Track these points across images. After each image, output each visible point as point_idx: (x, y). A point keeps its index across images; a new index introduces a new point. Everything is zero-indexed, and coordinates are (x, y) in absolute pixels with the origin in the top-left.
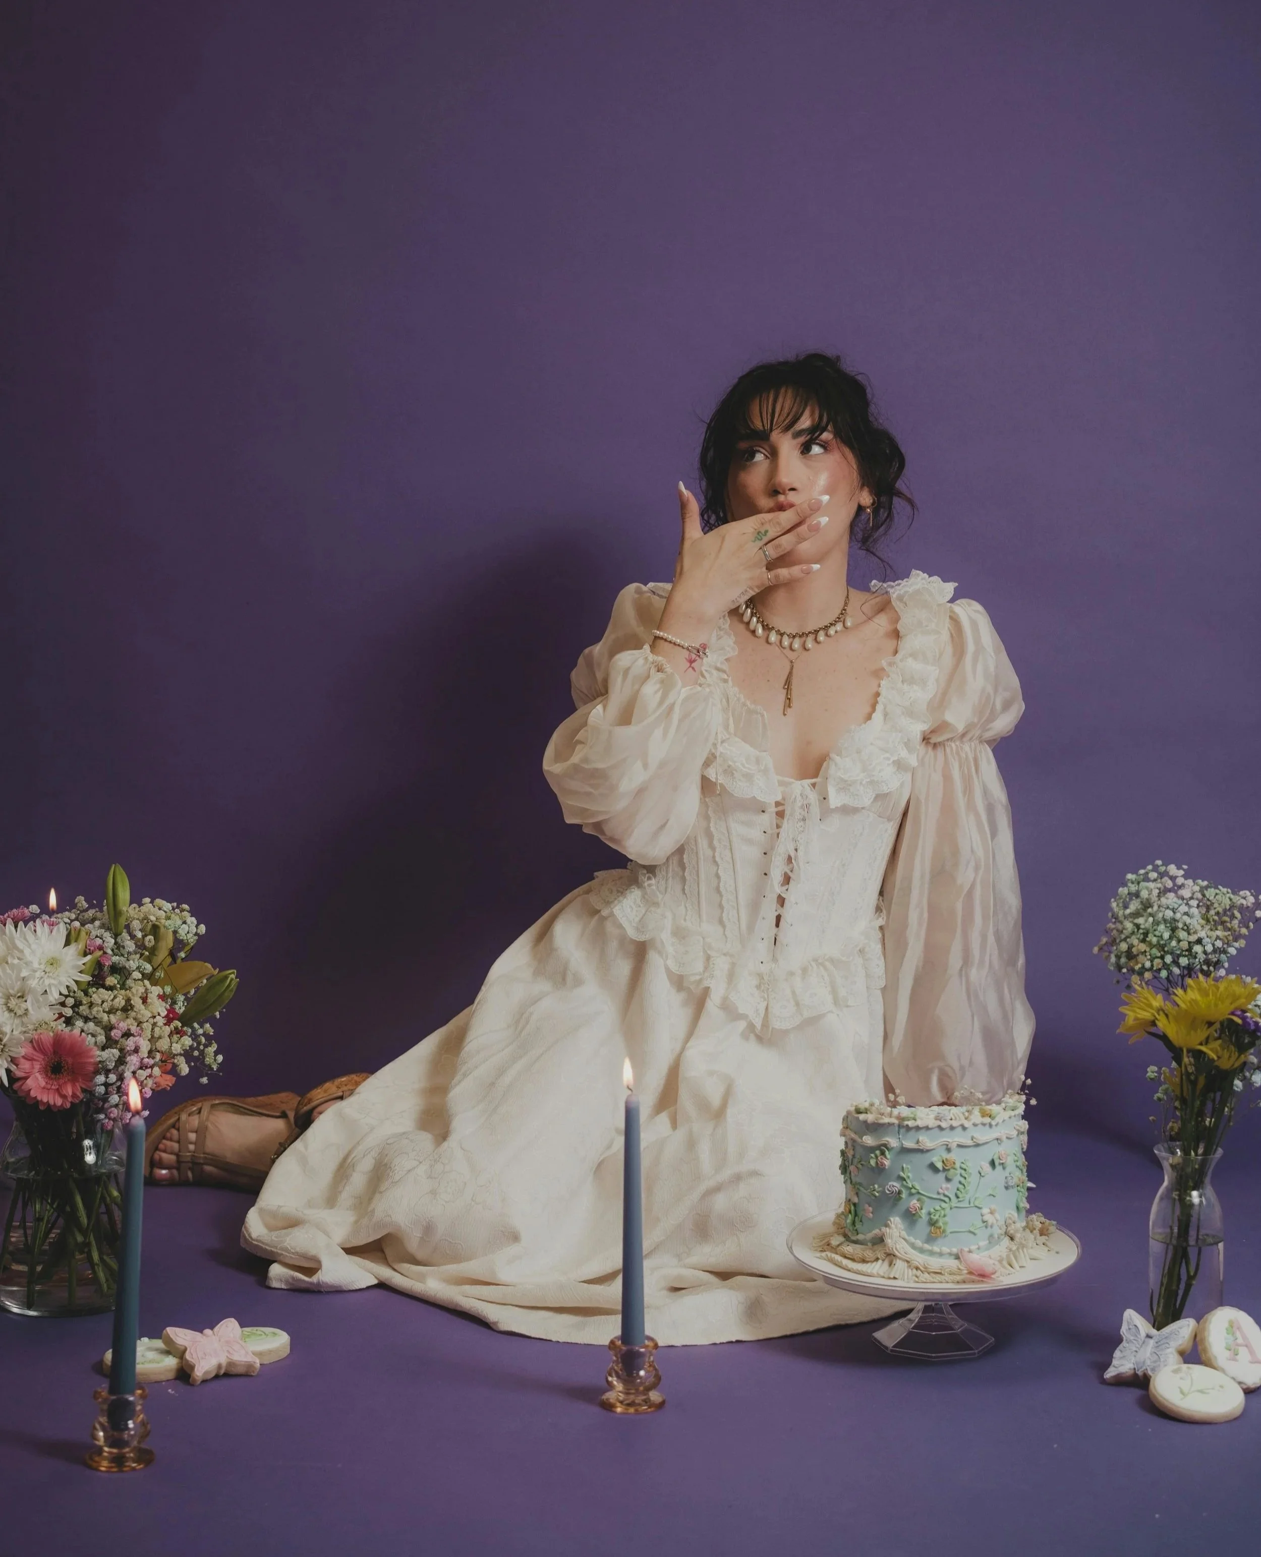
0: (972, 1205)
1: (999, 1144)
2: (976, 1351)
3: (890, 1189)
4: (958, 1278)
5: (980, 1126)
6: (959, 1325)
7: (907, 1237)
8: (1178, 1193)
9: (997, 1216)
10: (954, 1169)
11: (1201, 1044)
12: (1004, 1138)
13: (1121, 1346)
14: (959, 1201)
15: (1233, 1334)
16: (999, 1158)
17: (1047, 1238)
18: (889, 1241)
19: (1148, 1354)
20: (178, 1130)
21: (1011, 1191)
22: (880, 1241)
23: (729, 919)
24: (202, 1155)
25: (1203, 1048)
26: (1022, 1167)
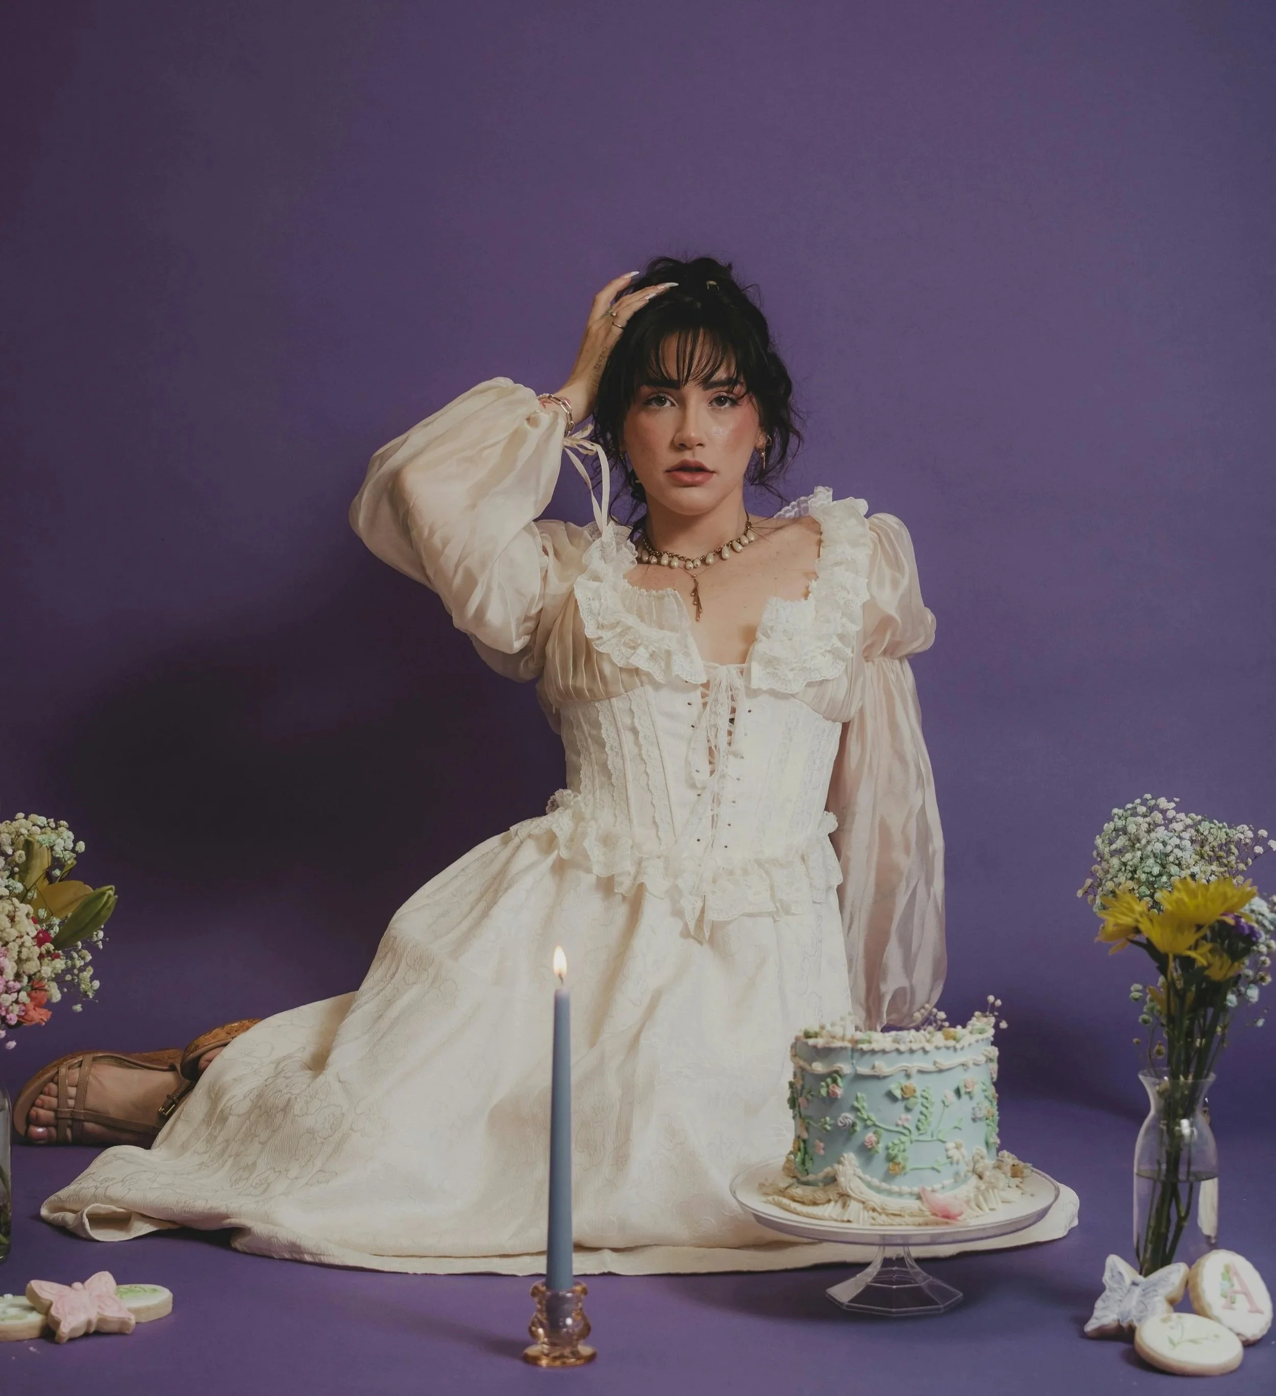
0: (935, 1138)
1: (965, 1070)
2: (941, 1306)
3: (843, 1121)
4: (920, 1220)
5: (943, 1050)
6: (922, 1279)
7: (861, 1175)
8: (1165, 1122)
9: (963, 1150)
10: (915, 1097)
11: (1190, 949)
12: (970, 1064)
13: (1103, 1296)
14: (921, 1134)
15: (1230, 1280)
16: (965, 1086)
17: (1020, 1180)
18: (841, 1179)
19: (1134, 1303)
20: (57, 1084)
21: (979, 1123)
22: (832, 1180)
23: (662, 819)
24: (83, 1111)
25: (1192, 954)
26: (991, 1098)
